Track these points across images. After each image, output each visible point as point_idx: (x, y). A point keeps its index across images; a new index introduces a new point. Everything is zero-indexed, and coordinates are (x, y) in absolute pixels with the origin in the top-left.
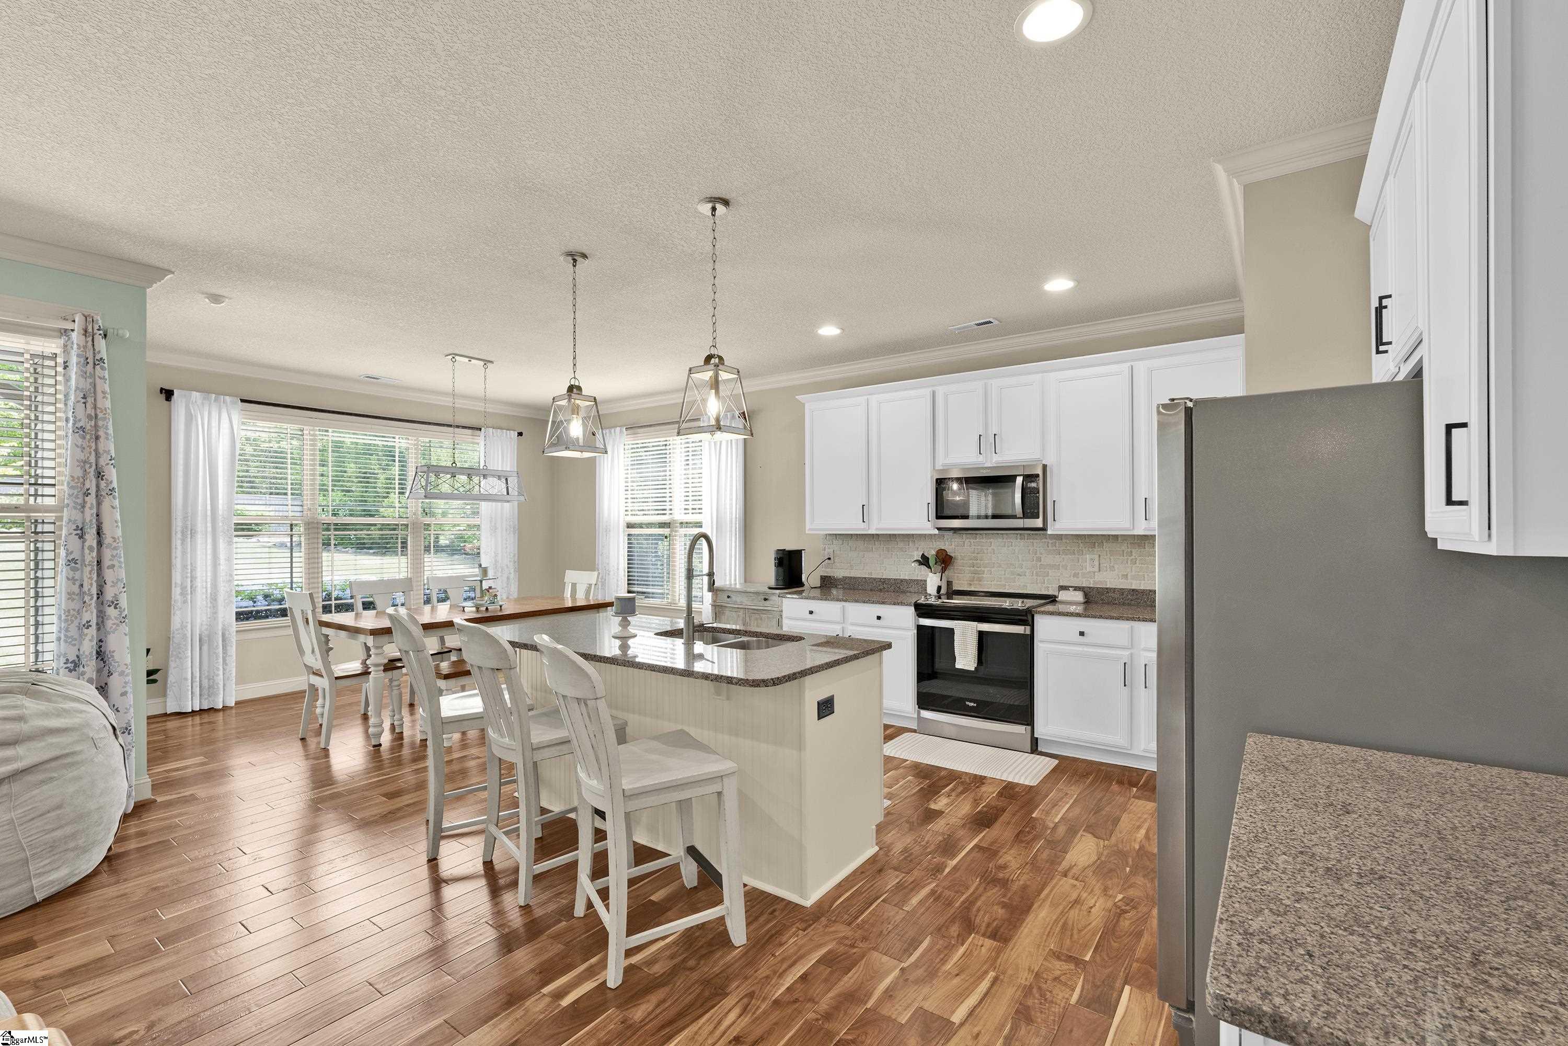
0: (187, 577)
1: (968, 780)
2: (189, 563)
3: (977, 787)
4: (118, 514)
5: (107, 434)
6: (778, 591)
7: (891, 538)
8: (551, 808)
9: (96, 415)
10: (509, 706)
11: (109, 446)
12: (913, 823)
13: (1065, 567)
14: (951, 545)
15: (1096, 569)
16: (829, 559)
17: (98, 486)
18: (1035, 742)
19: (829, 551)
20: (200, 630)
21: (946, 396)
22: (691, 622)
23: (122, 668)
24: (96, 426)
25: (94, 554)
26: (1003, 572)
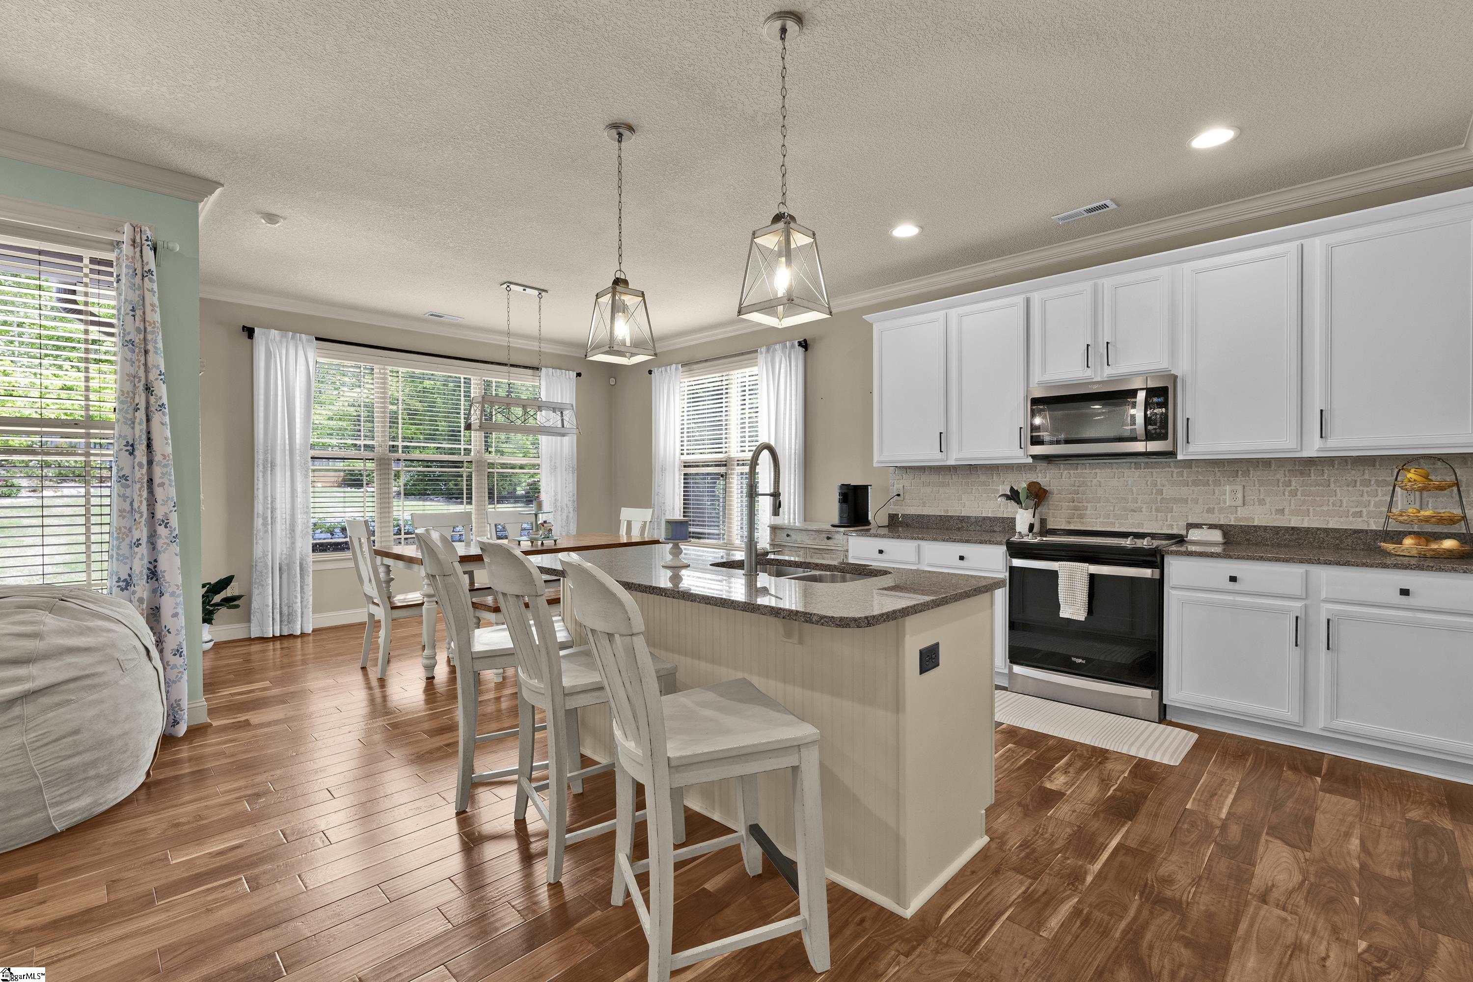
0: (267, 508)
1: (1085, 753)
2: (270, 495)
3: (1100, 763)
4: (169, 431)
5: (155, 348)
6: (842, 529)
7: (971, 469)
8: (596, 758)
9: (145, 329)
10: (537, 643)
11: (158, 360)
12: (1028, 806)
13: (1196, 501)
14: (1045, 477)
15: (1239, 502)
16: (899, 495)
17: (148, 402)
18: (1163, 709)
19: (897, 487)
20: (280, 559)
21: (1044, 302)
22: (753, 549)
23: (174, 588)
24: (145, 339)
25: (144, 471)
26: (1112, 508)
